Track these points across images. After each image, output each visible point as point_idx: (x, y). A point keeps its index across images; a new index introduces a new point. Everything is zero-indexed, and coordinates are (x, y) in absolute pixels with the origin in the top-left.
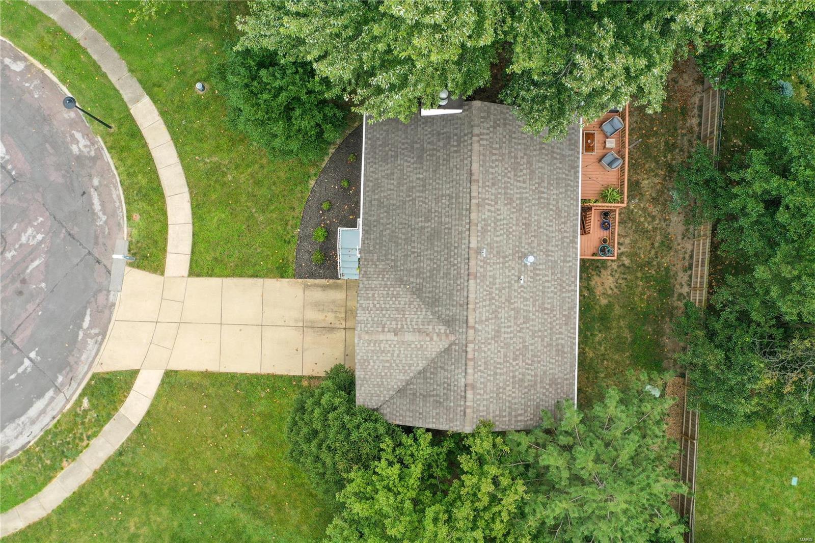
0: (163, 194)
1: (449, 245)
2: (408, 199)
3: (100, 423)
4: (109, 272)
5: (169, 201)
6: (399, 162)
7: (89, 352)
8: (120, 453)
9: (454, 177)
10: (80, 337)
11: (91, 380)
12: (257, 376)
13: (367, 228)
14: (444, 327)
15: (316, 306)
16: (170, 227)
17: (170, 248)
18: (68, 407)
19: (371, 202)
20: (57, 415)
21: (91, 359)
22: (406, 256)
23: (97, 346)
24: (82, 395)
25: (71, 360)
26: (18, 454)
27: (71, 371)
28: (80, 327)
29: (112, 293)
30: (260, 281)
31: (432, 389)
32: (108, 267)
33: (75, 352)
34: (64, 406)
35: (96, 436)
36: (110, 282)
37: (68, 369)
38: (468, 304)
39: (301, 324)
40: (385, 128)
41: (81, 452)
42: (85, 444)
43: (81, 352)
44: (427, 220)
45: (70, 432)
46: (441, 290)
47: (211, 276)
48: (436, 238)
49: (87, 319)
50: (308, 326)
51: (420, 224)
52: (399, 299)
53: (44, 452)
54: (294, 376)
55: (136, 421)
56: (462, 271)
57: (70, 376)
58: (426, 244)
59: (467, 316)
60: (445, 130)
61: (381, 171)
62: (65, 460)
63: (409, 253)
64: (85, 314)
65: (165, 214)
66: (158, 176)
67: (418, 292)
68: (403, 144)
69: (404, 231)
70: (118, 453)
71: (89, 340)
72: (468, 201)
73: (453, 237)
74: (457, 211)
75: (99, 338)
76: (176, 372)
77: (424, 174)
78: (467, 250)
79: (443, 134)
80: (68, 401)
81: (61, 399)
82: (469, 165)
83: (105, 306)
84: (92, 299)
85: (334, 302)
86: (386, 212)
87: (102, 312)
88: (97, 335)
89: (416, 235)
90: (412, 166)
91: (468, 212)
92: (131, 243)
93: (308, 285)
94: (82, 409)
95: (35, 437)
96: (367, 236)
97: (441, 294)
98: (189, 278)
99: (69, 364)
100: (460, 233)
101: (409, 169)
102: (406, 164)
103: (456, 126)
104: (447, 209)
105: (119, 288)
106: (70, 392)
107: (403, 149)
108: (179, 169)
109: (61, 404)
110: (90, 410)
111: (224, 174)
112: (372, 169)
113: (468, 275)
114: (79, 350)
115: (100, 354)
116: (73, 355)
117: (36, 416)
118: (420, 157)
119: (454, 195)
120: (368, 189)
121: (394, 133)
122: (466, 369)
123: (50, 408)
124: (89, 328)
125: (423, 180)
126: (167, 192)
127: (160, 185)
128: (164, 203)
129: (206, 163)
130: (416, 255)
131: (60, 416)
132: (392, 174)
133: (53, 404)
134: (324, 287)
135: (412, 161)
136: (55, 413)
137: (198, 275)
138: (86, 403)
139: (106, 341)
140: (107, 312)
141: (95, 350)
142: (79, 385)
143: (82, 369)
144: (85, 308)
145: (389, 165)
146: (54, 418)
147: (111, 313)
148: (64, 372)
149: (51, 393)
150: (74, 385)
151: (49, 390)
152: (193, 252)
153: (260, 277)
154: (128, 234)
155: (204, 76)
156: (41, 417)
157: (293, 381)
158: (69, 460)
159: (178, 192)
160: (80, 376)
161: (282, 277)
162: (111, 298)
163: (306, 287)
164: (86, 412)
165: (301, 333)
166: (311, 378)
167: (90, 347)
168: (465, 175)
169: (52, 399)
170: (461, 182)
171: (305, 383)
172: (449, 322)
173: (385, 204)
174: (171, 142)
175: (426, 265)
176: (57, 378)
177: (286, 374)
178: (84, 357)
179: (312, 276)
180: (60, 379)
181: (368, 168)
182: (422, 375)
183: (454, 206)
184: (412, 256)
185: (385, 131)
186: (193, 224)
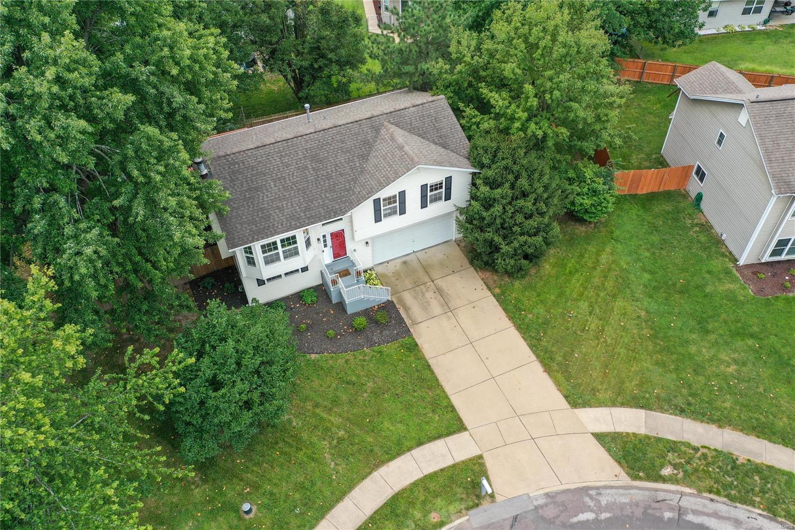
0: (393, 497)
1: (319, 146)
2: (295, 188)
3: (673, 446)
4: (515, 518)
5: (397, 488)
6: (266, 205)
7: (616, 497)
8: (682, 412)
9: (264, 158)
10: (608, 515)
11: (640, 479)
12: (519, 328)
13: (332, 214)
14: (381, 131)
15: (427, 309)
16: (426, 472)
17: (449, 462)
18: (688, 490)
19: (309, 218)
20: (705, 498)
21: (621, 491)
22: (341, 175)
23: (603, 491)
24: (664, 480)
25: (638, 512)
26: (783, 520)
27: (650, 507)
28: (596, 521)
29: (536, 503)
30: (431, 362)
31: (429, 127)
32: (510, 522)
33: (628, 511)
34: (690, 495)
35: (689, 444)
36: (526, 512)
37: (650, 511)
38: (357, 121)
39: (450, 314)
40: (239, 227)
41: (716, 450)
42: (705, 451)
43: (622, 507)
44: (306, 168)
45: (709, 472)
46: (355, 142)
47: (452, 406)
48: (318, 157)
49: (583, 517)
50: (448, 308)
51: (312, 172)
52: (377, 163)
53: (752, 490)
54: (498, 301)
55: (642, 413)
56: (335, 132)
57: (657, 505)
58: (325, 163)
59: (366, 119)
60: (228, 177)
61: (279, 217)
62: (738, 462)
63: (338, 173)
64: (579, 522)
65: (415, 484)
66: (375, 512)
67: (364, 157)
68: (249, 206)
69: (322, 183)
70: (683, 414)
71: (604, 503)
72: (280, 143)
73: (312, 146)
74: (291, 148)
75: (593, 492)
76: (566, 397)
77: (269, 182)
78: (318, 133)
79: (231, 177)
80: (682, 494)
81: (686, 503)
82: (251, 151)
83: (555, 503)
84: (557, 522)
85: (415, 298)
86: (312, 202)
87: (563, 504)
88: (591, 497)
89: (322, 172)
90: (266, 194)
91: (289, 141)
92: (468, 509)
93: (412, 321)
94: (675, 472)
95: (750, 511)
96: (339, 212)
97: (359, 141)
98: (469, 429)
99: (645, 513)
100: (307, 141)
101: (270, 195)
102: (265, 199)
103: (222, 170)
104: (292, 156)
105: (525, 497)
106: (671, 496)
107: (254, 205)
108: (356, 493)
109: (692, 499)
110: (671, 463)
111: (340, 440)
112: (280, 227)
113: (336, 127)
114: (622, 509)
115: (607, 483)
116: (632, 513)
117: (728, 522)
118: (257, 189)
119: (279, 155)
120: (298, 224)
121: (241, 217)
122: (403, 109)
123: (706, 510)
124: (589, 509)
125: (274, 181)
126: (388, 494)
127: (386, 505)
128: (404, 490)
129: (336, 464)
130: (337, 168)
131: (705, 494)
132: (278, 208)
133: (700, 508)
134: (407, 309)
135: (262, 195)
136: (707, 502)
137: (460, 420)
138: (667, 471)
139: (589, 484)
140: (560, 499)
141: (608, 491)
142: (656, 490)
143: (638, 495)
144: (573, 526)
145: (272, 212)
146: (712, 500)
147: (557, 493)
148: (658, 514)
149: (690, 517)
150: (661, 496)
151: (689, 522)
152: (439, 437)
153: (428, 363)
154: (460, 517)
155: (233, 515)
156: (724, 514)
157: (501, 299)
158: (734, 457)
159: (383, 481)
160: (647, 493)
161: (417, 345)
162: (541, 501)
163: (415, 323)
164: (675, 466)
165: (457, 310)
166: (489, 289)
167: (610, 499)
168: (260, 151)
169: (695, 512)
170: (267, 152)
171: (497, 291)
172: (377, 130)
173: (305, 205)
174: (328, 517)
175: (342, 158)
176: (669, 519)
177: (500, 307)
178: (627, 500)
179: (401, 321)
180: (668, 515)
181: (280, 230)
182: (424, 136)
183: (287, 152)
184: (339, 170)
185: (242, 226)
186: (410, 449)
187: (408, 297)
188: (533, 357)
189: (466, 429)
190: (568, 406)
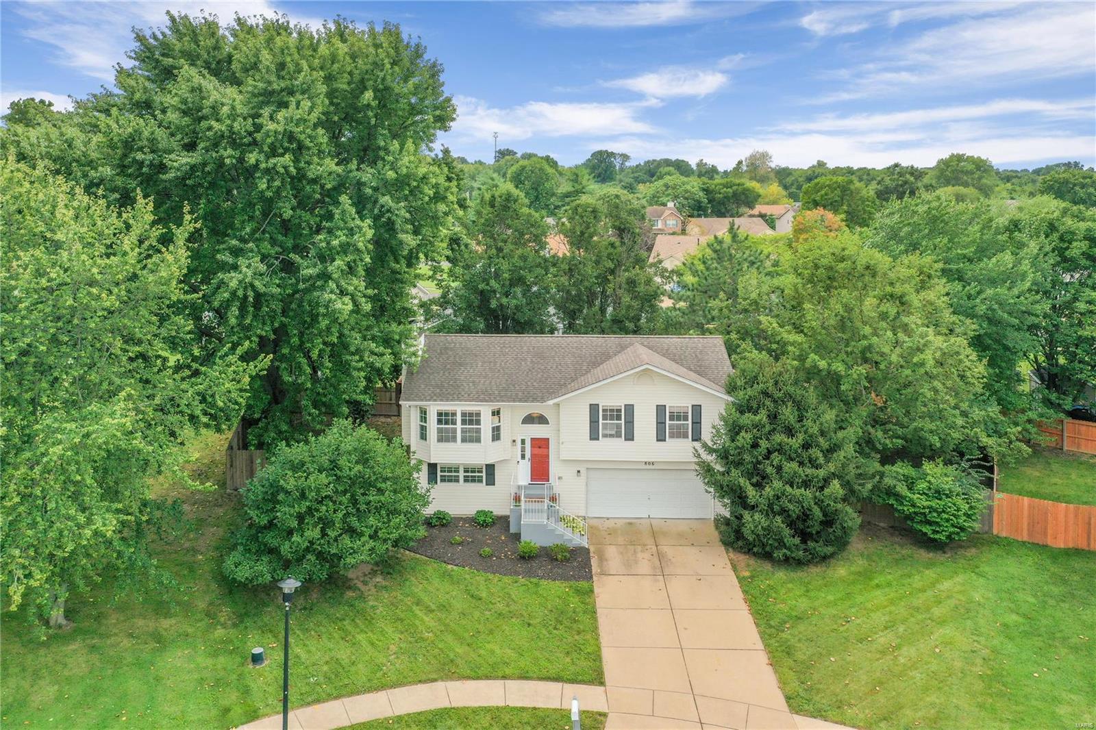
0: (444, 709)
5: (456, 704)
12: (755, 612)
15: (630, 566)
16: (511, 704)
30: (599, 610)
39: (660, 577)
47: (599, 656)
50: (661, 572)
54: (740, 582)
76: (788, 698)
85: (621, 555)
93: (602, 570)
96: (539, 399)
98: (607, 685)
108: (400, 691)
111: (421, 640)
126: (442, 704)
129: (397, 658)
134: (603, 560)
137: (600, 671)
152: (558, 680)
153: (594, 609)
157: (746, 583)
159: (444, 692)
161: (592, 591)
163: (604, 573)
165: (673, 577)
166: (735, 569)
171: (746, 574)
174: (345, 700)
177: (739, 588)
179: (586, 566)
181: (464, 398)
186: (506, 676)
187: (612, 552)
188: (760, 645)
189: (602, 684)
190: (786, 708)
